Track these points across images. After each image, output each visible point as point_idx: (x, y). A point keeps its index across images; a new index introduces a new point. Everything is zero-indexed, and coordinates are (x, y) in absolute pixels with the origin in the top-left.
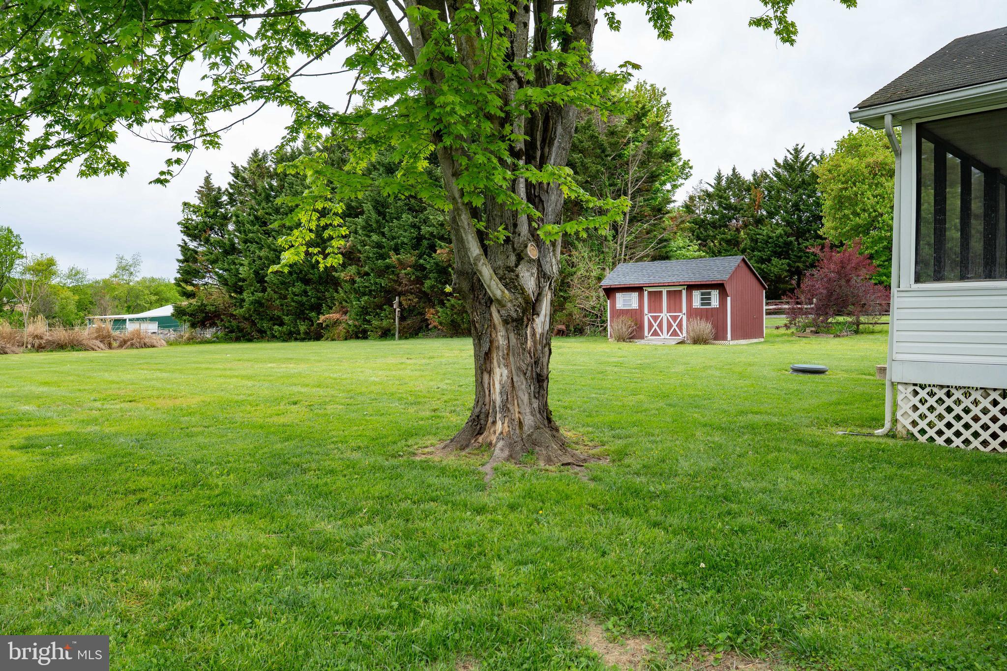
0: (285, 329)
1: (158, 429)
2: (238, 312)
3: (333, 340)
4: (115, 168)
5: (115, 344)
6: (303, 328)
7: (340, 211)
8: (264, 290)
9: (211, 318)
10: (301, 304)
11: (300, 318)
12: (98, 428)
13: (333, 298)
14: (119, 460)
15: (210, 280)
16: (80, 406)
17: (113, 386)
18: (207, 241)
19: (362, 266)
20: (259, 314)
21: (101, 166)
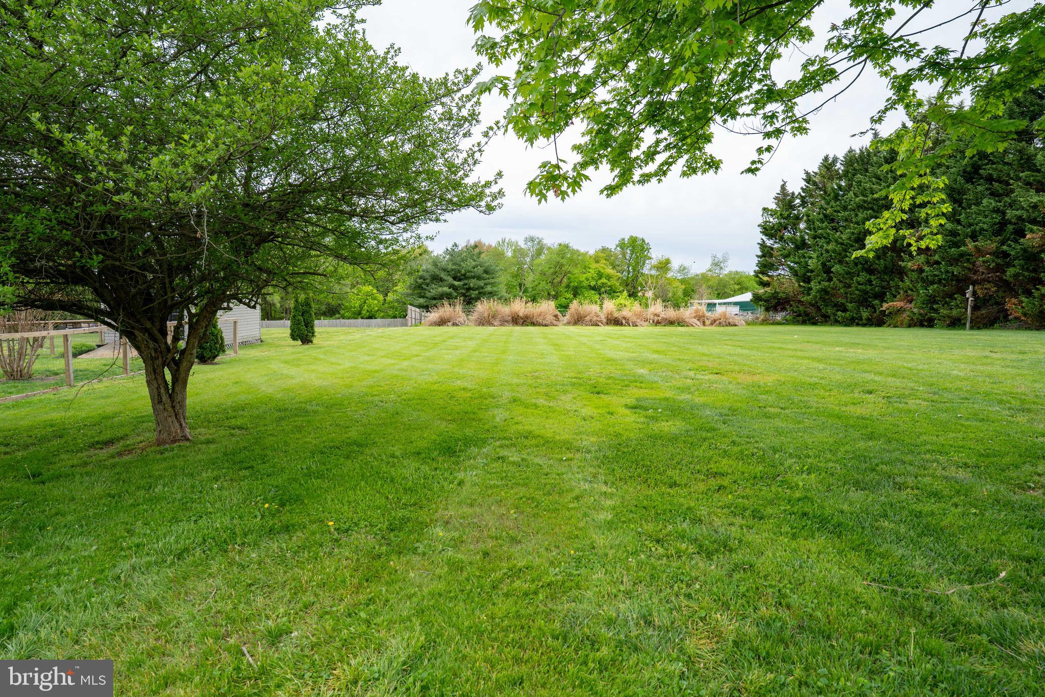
0: (848, 314)
1: (739, 405)
2: (805, 299)
3: (895, 327)
4: (711, 167)
5: (707, 322)
6: (865, 314)
7: (942, 185)
8: (830, 280)
9: (782, 304)
10: (865, 292)
11: (863, 306)
12: (689, 396)
13: (898, 287)
14: (704, 434)
15: (784, 272)
16: (679, 374)
17: (705, 358)
18: (782, 238)
19: (931, 255)
20: (824, 301)
21: (699, 165)
